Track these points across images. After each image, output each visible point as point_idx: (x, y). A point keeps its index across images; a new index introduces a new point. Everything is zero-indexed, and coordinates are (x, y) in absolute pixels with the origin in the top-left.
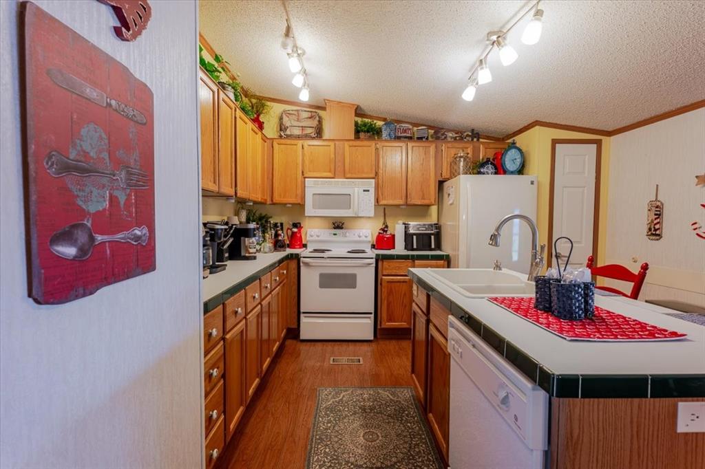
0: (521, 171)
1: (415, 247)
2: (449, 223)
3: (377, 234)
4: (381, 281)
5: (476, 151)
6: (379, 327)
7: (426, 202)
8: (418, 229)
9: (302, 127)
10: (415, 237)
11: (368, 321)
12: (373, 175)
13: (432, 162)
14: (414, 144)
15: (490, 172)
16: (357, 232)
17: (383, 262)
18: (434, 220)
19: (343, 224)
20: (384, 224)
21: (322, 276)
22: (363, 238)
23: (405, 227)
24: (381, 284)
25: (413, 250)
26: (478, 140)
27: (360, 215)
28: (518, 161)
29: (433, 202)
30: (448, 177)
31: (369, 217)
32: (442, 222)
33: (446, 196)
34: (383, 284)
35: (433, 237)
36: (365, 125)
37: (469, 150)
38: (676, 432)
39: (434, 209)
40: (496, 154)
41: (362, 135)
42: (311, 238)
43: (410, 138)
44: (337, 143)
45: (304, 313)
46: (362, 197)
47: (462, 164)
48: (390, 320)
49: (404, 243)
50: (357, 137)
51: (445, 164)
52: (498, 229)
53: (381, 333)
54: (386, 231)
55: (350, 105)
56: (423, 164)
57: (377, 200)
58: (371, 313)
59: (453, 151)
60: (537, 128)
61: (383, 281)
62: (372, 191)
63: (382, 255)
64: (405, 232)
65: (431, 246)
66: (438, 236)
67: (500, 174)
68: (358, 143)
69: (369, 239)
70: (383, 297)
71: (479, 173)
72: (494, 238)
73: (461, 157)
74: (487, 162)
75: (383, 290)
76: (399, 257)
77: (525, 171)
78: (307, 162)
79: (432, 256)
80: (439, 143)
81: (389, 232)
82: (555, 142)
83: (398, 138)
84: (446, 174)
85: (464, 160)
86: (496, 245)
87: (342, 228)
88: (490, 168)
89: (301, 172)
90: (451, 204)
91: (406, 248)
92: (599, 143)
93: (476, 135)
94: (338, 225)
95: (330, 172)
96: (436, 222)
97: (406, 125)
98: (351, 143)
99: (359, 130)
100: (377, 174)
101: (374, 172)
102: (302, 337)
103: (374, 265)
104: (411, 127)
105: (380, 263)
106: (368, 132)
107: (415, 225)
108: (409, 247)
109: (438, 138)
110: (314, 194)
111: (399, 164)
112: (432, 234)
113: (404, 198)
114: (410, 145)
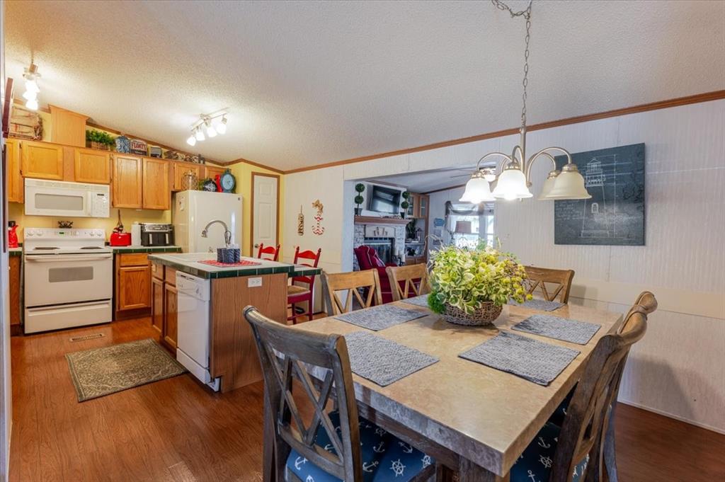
0: (233, 190)
1: (151, 243)
2: (181, 224)
3: (111, 233)
4: (119, 271)
5: (202, 171)
6: (117, 310)
7: (161, 207)
8: (154, 229)
9: (15, 124)
10: (151, 235)
11: (106, 306)
12: (108, 182)
13: (166, 176)
14: (148, 160)
15: (212, 189)
16: (89, 231)
17: (120, 256)
18: (168, 222)
19: (71, 223)
20: (119, 224)
21: (51, 271)
22: (96, 237)
23: (142, 227)
24: (119, 274)
25: (149, 245)
26: (204, 163)
27: (93, 216)
28: (231, 183)
29: (167, 207)
30: (179, 188)
31: (103, 218)
32: (175, 224)
33: (177, 203)
34: (121, 274)
35: (167, 235)
36: (98, 135)
37: (197, 171)
38: (247, 287)
39: (168, 213)
40: (216, 176)
41: (94, 144)
42: (29, 237)
43: (145, 153)
44: (65, 147)
45: (28, 308)
46: (96, 200)
47: (190, 181)
48: (128, 303)
49: (140, 240)
50: (89, 146)
51: (177, 179)
52: (207, 228)
53: (120, 315)
54: (121, 231)
55: (81, 116)
56: (157, 177)
57: (113, 203)
58: (109, 299)
59: (183, 170)
60: (242, 163)
61: (121, 271)
62: (107, 194)
63: (120, 250)
64: (142, 231)
65: (165, 241)
66: (172, 234)
67: (220, 192)
68: (89, 151)
69: (103, 237)
70: (121, 284)
71: (204, 189)
72: (204, 233)
73: (190, 176)
74: (210, 181)
75: (121, 279)
76: (136, 251)
77: (237, 190)
78: (27, 163)
79: (166, 249)
80: (172, 161)
81: (124, 232)
82: (253, 174)
83: (132, 152)
84: (177, 187)
85: (193, 179)
86: (206, 236)
87: (69, 227)
88: (211, 187)
89: (18, 171)
90: (182, 210)
91: (142, 244)
92: (278, 177)
93: (202, 159)
94: (65, 224)
95: (57, 174)
96: (170, 223)
97: (140, 141)
98: (82, 150)
99: (90, 139)
100: (111, 180)
101: (108, 179)
102: (27, 331)
103: (112, 258)
104: (145, 143)
105: (117, 257)
106: (101, 142)
107: (149, 226)
108: (146, 243)
109: (170, 157)
110: (36, 194)
111: (135, 175)
112: (167, 233)
113: (140, 203)
114: (145, 160)
